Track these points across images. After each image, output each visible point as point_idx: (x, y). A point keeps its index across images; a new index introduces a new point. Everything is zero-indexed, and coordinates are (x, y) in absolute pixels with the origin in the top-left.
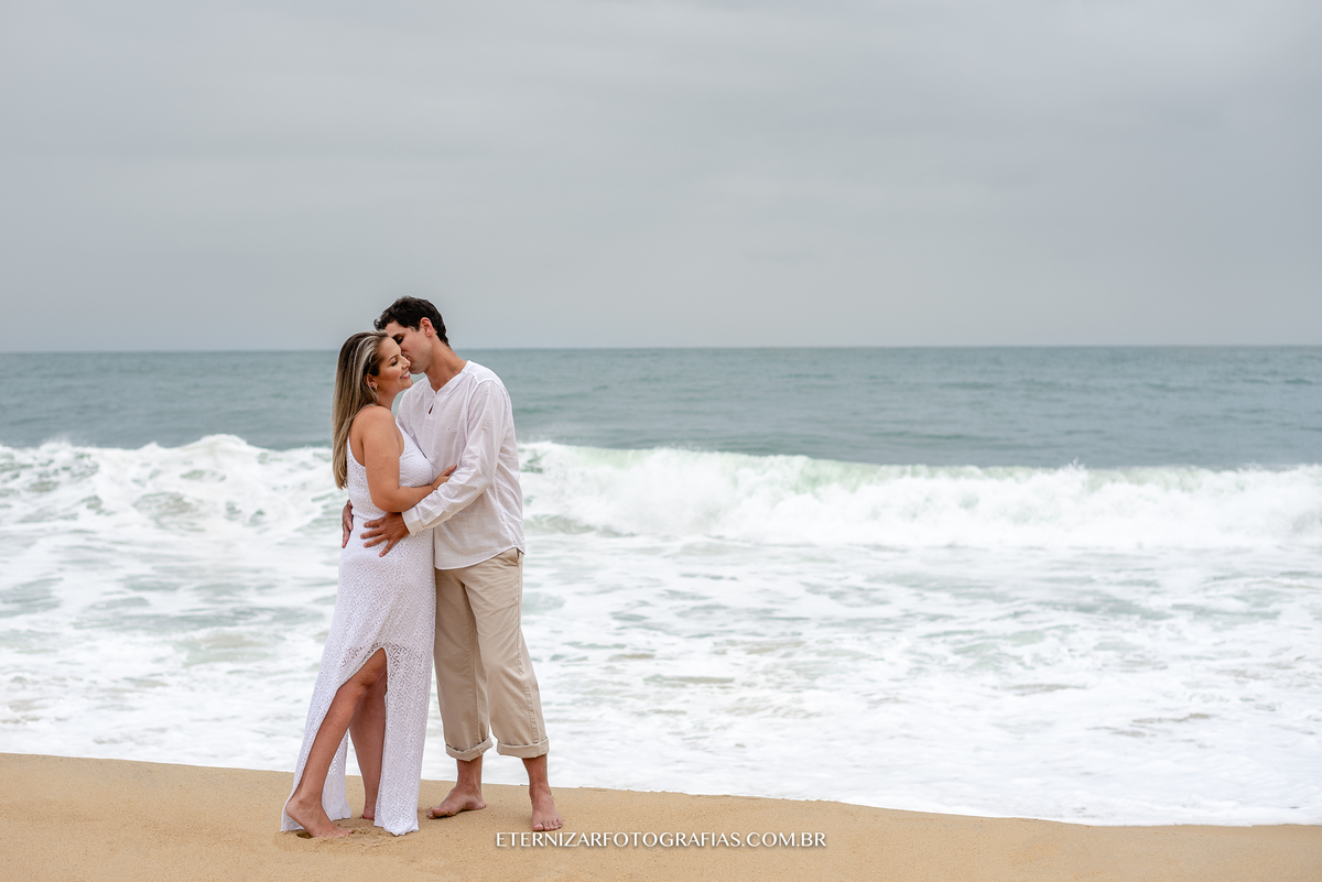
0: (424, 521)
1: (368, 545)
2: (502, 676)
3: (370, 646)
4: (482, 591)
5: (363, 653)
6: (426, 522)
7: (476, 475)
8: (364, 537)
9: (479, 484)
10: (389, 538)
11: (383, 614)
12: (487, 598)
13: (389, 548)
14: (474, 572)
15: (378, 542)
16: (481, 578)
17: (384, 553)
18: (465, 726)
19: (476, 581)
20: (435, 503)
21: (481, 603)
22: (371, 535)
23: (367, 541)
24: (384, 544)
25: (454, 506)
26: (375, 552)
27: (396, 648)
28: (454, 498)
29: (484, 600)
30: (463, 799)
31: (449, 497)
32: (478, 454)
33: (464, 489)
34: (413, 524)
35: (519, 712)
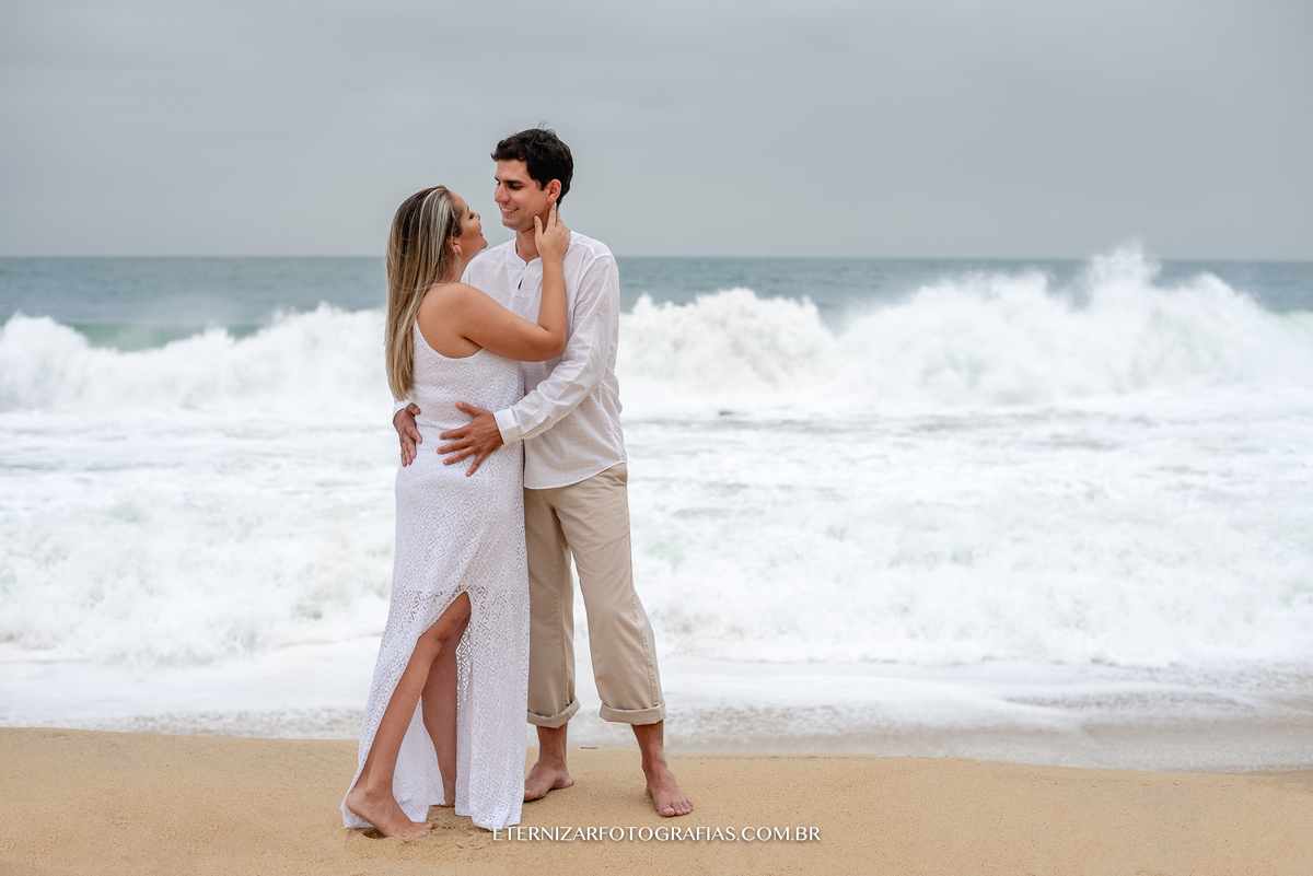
0: (523, 428)
1: (450, 462)
2: (618, 624)
3: (453, 590)
4: (588, 519)
5: (445, 598)
6: (525, 430)
7: (587, 370)
8: (442, 451)
9: (586, 382)
10: (476, 452)
11: (470, 550)
12: (595, 526)
13: (477, 465)
14: (575, 493)
15: (463, 457)
16: (586, 502)
17: (472, 472)
18: (552, 685)
19: (579, 507)
20: (536, 407)
21: (585, 534)
22: (453, 449)
23: (447, 456)
24: (471, 460)
25: (559, 409)
26: (459, 470)
27: (481, 590)
28: (560, 399)
29: (590, 529)
30: (550, 777)
31: (553, 397)
32: (590, 344)
33: (573, 387)
34: (509, 431)
35: (636, 668)
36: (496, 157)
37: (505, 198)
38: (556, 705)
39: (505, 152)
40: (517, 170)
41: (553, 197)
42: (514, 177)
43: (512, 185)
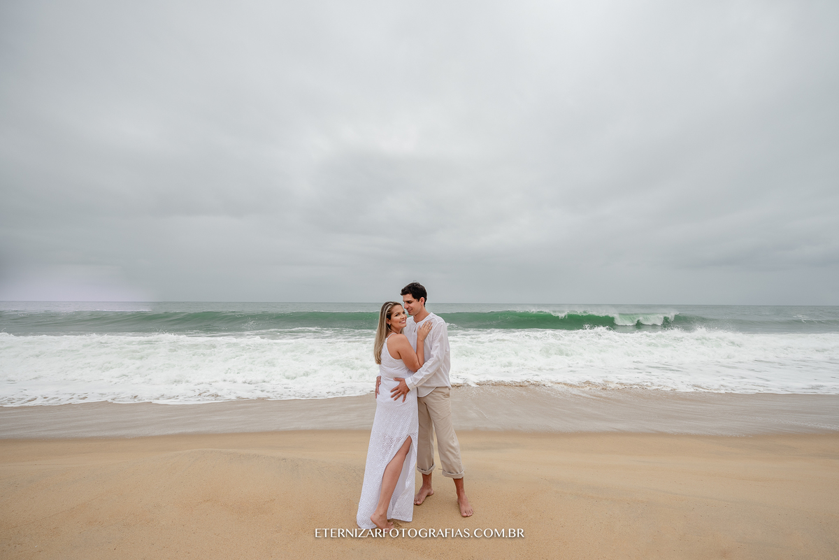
0: (414, 383)
1: (396, 399)
2: (447, 446)
4: (436, 410)
6: (416, 383)
7: (436, 361)
8: (392, 397)
10: (403, 393)
12: (439, 413)
13: (405, 397)
15: (399, 396)
16: (436, 404)
17: (404, 400)
18: (426, 460)
20: (418, 375)
23: (393, 393)
24: (402, 397)
25: (427, 376)
28: (426, 372)
29: (437, 414)
34: (410, 385)
35: (454, 460)
36: (402, 295)
37: (407, 307)
38: (428, 468)
39: (404, 292)
40: (409, 297)
41: (423, 303)
42: (409, 300)
43: (409, 302)
